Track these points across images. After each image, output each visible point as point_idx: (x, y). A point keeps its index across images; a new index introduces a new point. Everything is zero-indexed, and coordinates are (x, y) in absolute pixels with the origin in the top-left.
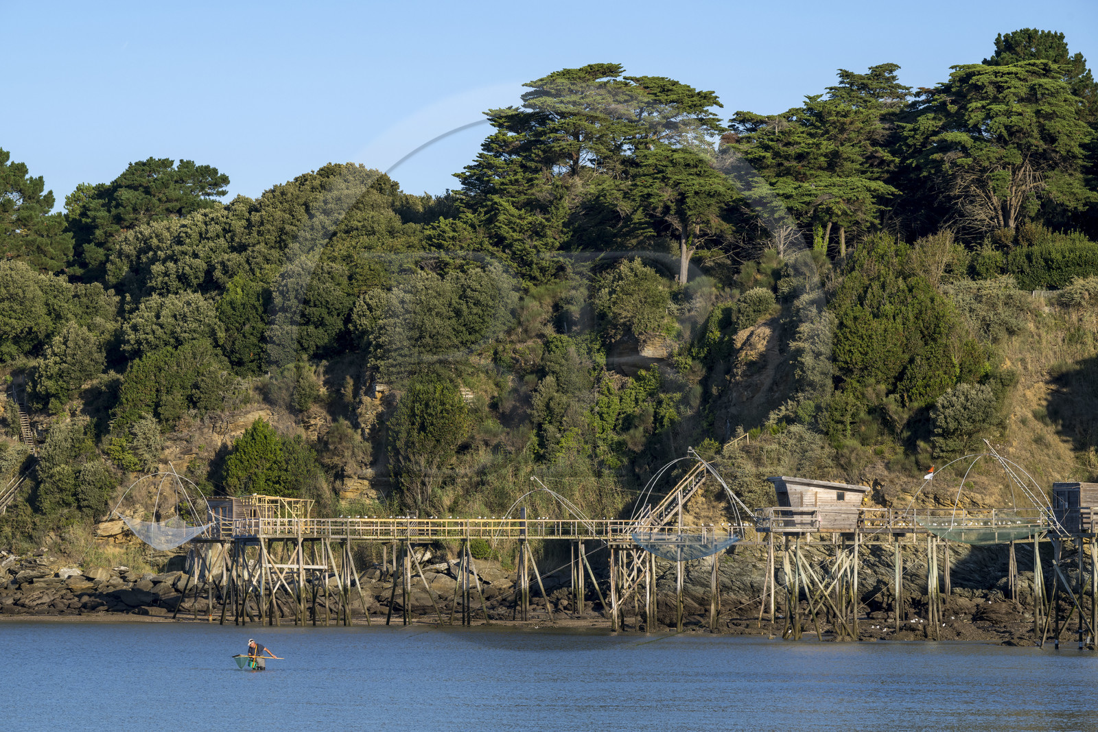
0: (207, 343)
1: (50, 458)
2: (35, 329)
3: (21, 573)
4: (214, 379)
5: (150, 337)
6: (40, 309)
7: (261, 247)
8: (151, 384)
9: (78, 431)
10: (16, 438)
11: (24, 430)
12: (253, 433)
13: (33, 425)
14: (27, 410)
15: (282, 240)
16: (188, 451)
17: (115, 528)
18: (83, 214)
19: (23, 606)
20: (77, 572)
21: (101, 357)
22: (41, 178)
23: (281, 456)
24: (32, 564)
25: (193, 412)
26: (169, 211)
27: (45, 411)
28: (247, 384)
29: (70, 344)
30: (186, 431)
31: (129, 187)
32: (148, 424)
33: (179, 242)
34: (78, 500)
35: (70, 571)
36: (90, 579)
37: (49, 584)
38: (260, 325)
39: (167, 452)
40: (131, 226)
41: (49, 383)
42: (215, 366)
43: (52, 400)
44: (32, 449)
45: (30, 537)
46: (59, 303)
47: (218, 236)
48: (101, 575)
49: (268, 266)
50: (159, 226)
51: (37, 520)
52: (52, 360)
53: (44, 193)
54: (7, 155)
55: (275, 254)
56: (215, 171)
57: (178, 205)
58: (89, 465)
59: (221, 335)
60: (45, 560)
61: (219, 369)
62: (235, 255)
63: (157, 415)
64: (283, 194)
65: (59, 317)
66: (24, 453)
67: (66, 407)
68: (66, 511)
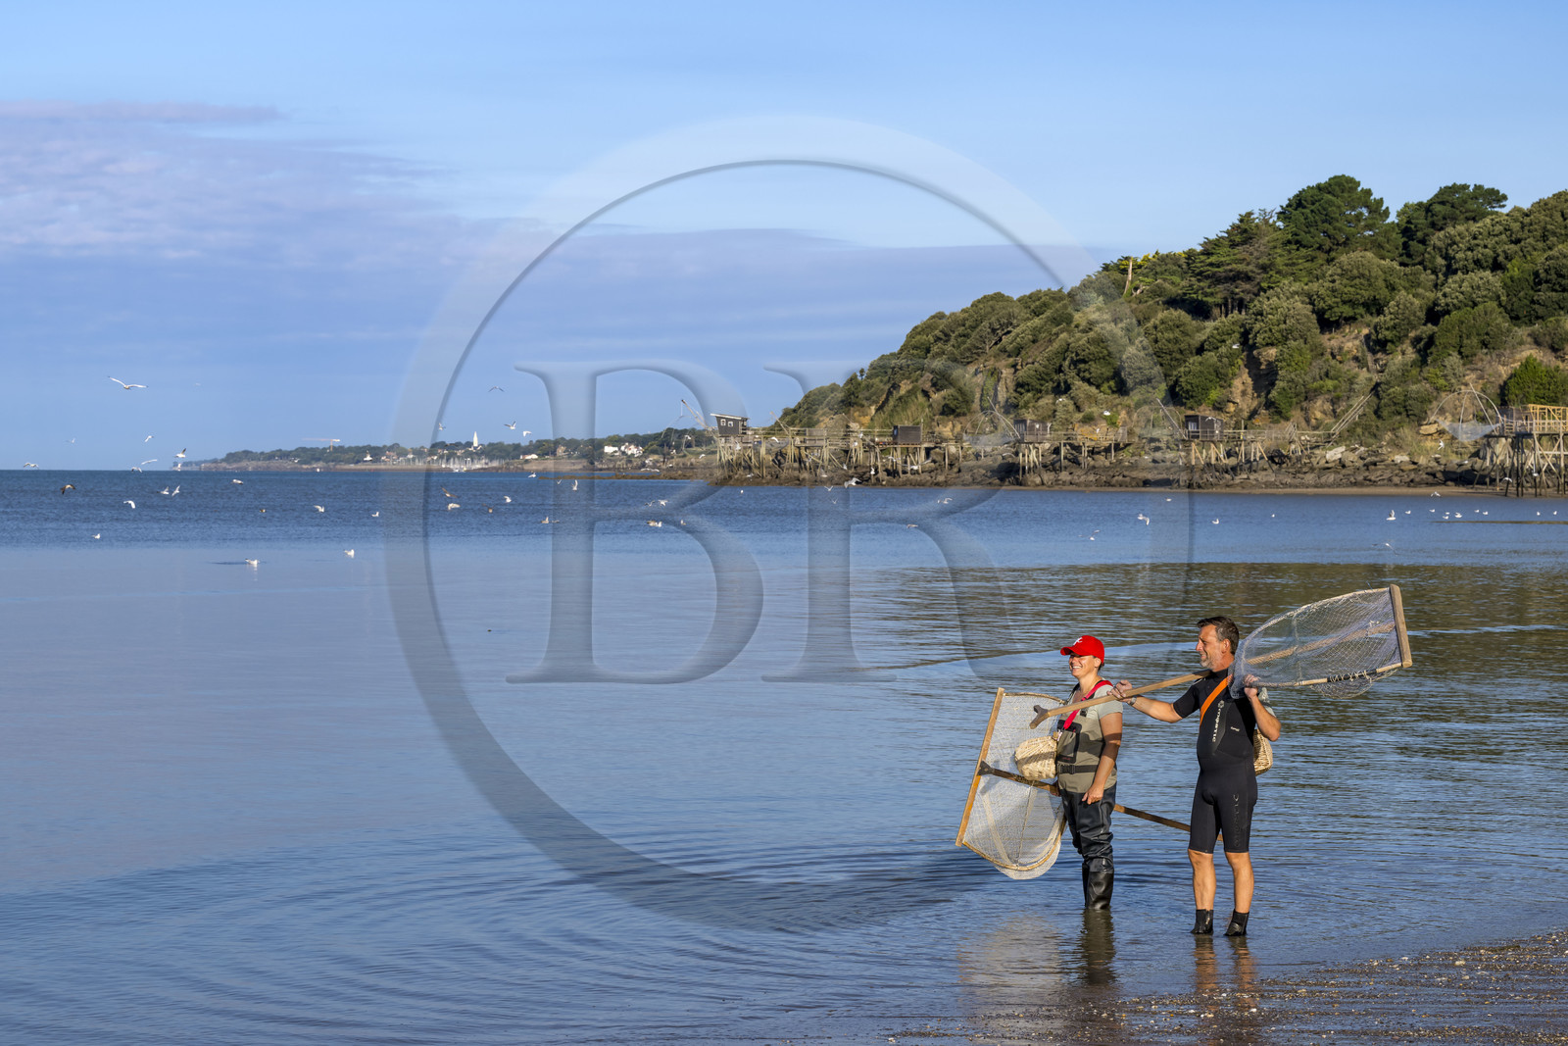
0: (1495, 304)
1: (1388, 383)
2: (1377, 297)
3: (1369, 459)
4: (1500, 329)
5: (1455, 301)
6: (1380, 283)
7: (1531, 240)
8: (1456, 331)
9: (1407, 365)
10: (1365, 369)
11: (1370, 364)
12: (1527, 364)
13: (1376, 361)
14: (1374, 352)
15: (1544, 236)
16: (1481, 377)
17: (1432, 429)
18: (1409, 222)
19: (1370, 480)
20: (1406, 458)
21: (1422, 315)
22: (1382, 199)
23: (1545, 380)
24: (1376, 453)
25: (1485, 351)
26: (1467, 219)
27: (1385, 351)
28: (1522, 332)
29: (1401, 306)
30: (1480, 364)
31: (1440, 203)
32: (1454, 359)
33: (1475, 238)
34: (1407, 410)
35: (1401, 458)
36: (1414, 463)
37: (1387, 466)
38: (1531, 292)
39: (1467, 378)
40: (1441, 229)
41: (1387, 333)
42: (1500, 320)
43: (1389, 344)
44: (1376, 378)
45: (1375, 436)
46: (1393, 280)
47: (1501, 233)
48: (1422, 461)
49: (1535, 253)
50: (1460, 228)
51: (1379, 424)
52: (1388, 318)
53: (1384, 208)
54: (1359, 184)
55: (1540, 245)
56: (1498, 192)
57: (1473, 214)
58: (1414, 387)
59: (1504, 298)
60: (1384, 451)
61: (1502, 321)
62: (1513, 246)
63: (1460, 353)
64: (1546, 204)
65: (1394, 289)
66: (1371, 379)
67: (1399, 349)
68: (1399, 417)
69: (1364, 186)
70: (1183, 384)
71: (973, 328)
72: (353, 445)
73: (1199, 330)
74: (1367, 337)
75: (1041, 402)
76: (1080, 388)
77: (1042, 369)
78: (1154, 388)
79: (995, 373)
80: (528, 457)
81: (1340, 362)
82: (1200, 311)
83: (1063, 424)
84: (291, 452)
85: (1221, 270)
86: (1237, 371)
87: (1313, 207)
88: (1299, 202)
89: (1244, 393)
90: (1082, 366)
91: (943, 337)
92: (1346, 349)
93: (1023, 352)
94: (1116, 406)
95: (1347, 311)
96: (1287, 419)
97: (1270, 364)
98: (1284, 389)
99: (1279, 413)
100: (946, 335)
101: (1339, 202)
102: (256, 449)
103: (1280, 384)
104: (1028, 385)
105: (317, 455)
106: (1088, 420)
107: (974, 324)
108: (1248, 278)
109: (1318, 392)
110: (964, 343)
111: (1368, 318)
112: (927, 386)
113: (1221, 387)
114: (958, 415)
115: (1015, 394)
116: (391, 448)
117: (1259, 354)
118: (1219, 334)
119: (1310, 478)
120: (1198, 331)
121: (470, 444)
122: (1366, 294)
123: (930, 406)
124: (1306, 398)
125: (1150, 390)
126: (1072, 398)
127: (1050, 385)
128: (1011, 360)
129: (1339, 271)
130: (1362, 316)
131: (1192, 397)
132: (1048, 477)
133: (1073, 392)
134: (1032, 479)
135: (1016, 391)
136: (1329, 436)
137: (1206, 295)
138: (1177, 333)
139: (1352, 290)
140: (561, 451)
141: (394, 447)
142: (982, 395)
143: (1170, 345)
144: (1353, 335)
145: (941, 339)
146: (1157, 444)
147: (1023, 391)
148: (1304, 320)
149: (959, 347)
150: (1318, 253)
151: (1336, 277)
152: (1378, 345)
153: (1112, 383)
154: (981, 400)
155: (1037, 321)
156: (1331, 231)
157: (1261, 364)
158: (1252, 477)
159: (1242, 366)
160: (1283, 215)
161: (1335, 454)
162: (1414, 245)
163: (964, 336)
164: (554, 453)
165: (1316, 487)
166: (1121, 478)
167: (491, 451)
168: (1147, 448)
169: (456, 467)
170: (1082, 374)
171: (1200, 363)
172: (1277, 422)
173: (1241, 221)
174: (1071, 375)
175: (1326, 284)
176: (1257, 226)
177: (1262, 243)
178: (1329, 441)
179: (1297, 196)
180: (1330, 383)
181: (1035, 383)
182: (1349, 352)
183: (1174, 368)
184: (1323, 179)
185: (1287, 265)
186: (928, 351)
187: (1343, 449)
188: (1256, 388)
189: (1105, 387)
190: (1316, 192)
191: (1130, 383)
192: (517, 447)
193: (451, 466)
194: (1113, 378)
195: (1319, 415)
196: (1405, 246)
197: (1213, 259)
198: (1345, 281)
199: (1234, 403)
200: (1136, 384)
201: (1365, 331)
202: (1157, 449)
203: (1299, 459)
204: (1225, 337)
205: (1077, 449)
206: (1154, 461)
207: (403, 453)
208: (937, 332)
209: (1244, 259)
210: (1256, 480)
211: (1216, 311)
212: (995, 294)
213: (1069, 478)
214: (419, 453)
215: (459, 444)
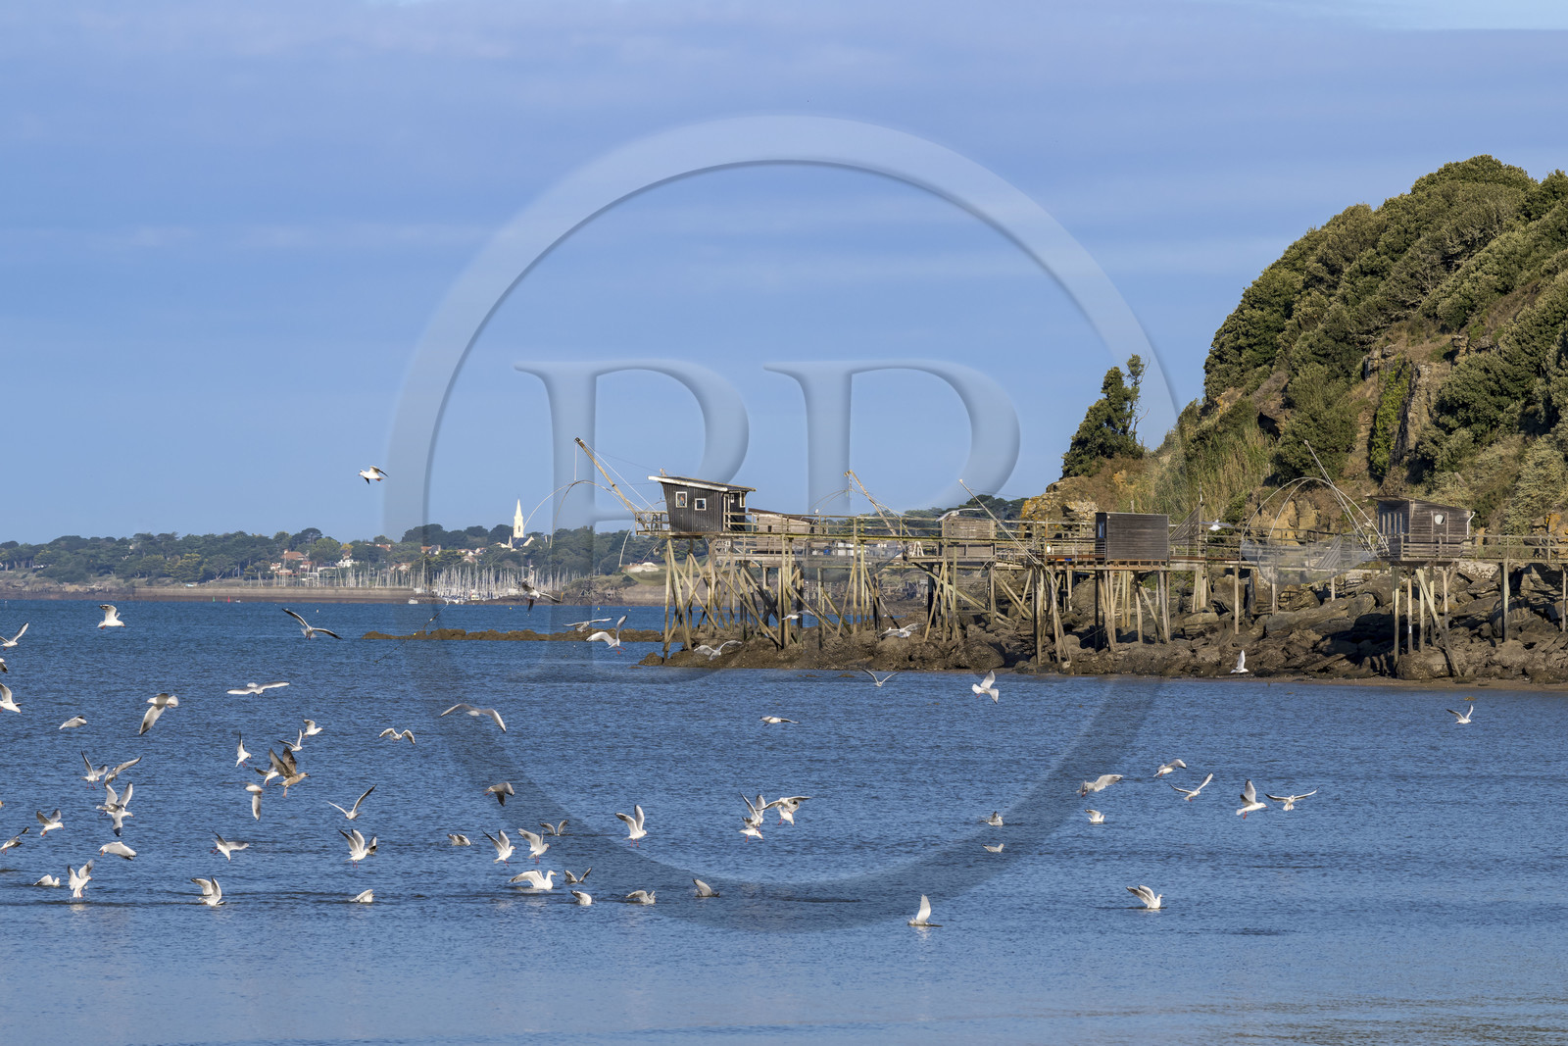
71: (1396, 252)
72: (200, 532)
75: (1487, 456)
77: (1500, 364)
79: (1405, 372)
84: (38, 548)
91: (1328, 277)
93: (1475, 319)
100: (1334, 271)
104: (1465, 406)
105: (103, 559)
107: (1399, 242)
110: (1370, 290)
112: (1273, 406)
115: (1437, 432)
116: (298, 541)
121: (504, 532)
127: (1515, 408)
128: (1445, 339)
141: (304, 540)
142: (1373, 431)
145: (1321, 280)
147: (1452, 422)
154: (1370, 445)
155: (1523, 235)
163: (1373, 273)
181: (1482, 402)
193: (440, 590)
207: (326, 553)
208: (1312, 263)
212: (1474, 162)
214: (369, 555)
215: (477, 531)
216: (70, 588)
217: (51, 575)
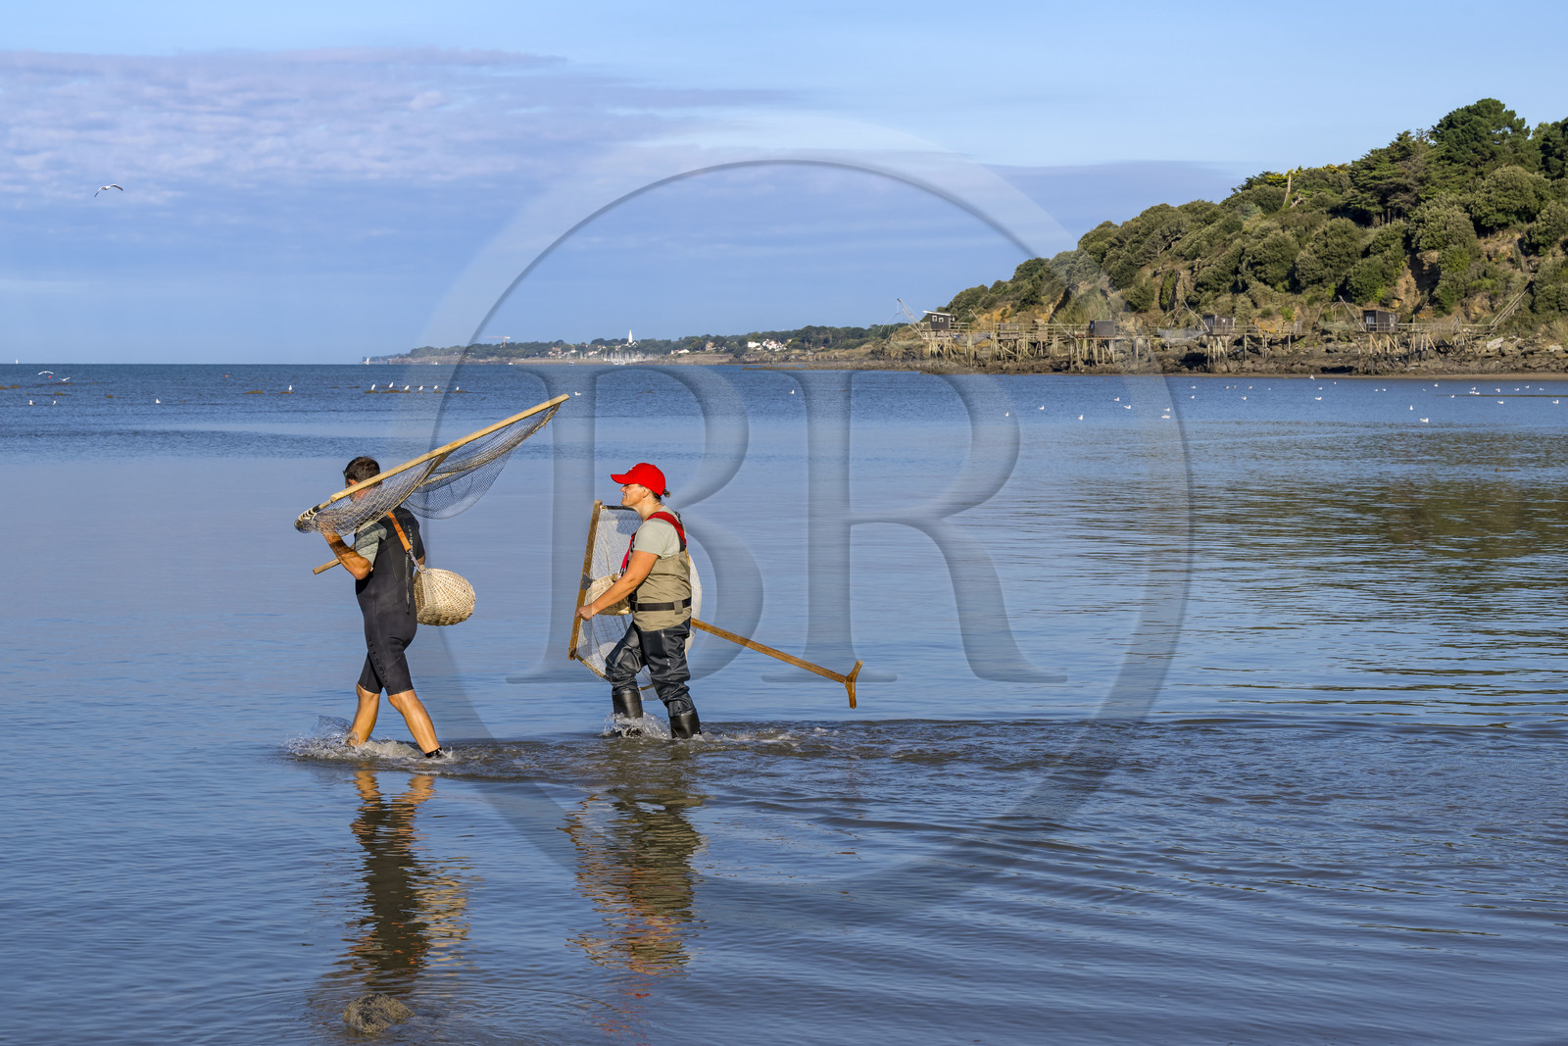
1: (1541, 282)
2: (1528, 206)
3: (1525, 349)
6: (1531, 194)
9: (1558, 265)
10: (1519, 270)
11: (1523, 265)
13: (1529, 262)
14: (1527, 254)
18: (1546, 140)
19: (1530, 367)
20: (1560, 348)
22: (1524, 119)
24: (1532, 343)
27: (1537, 254)
29: (1551, 214)
34: (1559, 306)
35: (1555, 347)
37: (1543, 354)
41: (1539, 237)
43: (1541, 247)
44: (1530, 277)
45: (1531, 328)
46: (1542, 191)
51: (1534, 318)
52: (1540, 224)
53: (1525, 127)
54: (1504, 106)
58: (1565, 285)
60: (1540, 341)
65: (1542, 199)
66: (1525, 278)
67: (1550, 251)
68: (1552, 312)
69: (1508, 108)
70: (1353, 284)
71: (1146, 235)
72: (523, 341)
73: (1364, 235)
74: (1521, 241)
75: (1221, 300)
76: (1256, 287)
77: (1219, 271)
78: (1324, 287)
79: (1173, 273)
80: (682, 352)
81: (1496, 263)
82: (1363, 219)
83: (1242, 319)
84: (469, 348)
85: (1382, 182)
86: (1401, 272)
87: (1463, 127)
88: (1450, 122)
89: (1408, 291)
90: (1259, 267)
91: (1118, 243)
92: (1501, 251)
93: (1199, 256)
94: (1291, 302)
95: (1501, 218)
96: (1449, 313)
97: (1432, 265)
98: (1446, 287)
99: (1442, 308)
100: (1120, 241)
101: (1485, 121)
102: (438, 345)
103: (1443, 283)
104: (1207, 284)
105: (492, 351)
106: (1266, 315)
107: (1146, 232)
108: (1406, 190)
109: (1477, 289)
110: (1138, 248)
111: (1519, 224)
112: (1105, 286)
113: (1386, 285)
114: (1140, 312)
115: (1195, 293)
116: (557, 344)
117: (1422, 256)
118: (1383, 239)
119: (1474, 365)
120: (1362, 237)
121: (625, 341)
122: (1518, 204)
123: (1108, 304)
124: (1466, 295)
125: (1321, 288)
126: (1250, 296)
127: (1228, 285)
128: (1188, 263)
129: (1494, 183)
130: (1514, 223)
131: (1361, 294)
132: (1233, 365)
133: (1251, 291)
134: (1219, 366)
135: (1195, 290)
136: (1489, 328)
137: (1368, 204)
138: (1345, 239)
139: (1506, 199)
140: (709, 346)
141: (560, 343)
142: (1161, 294)
143: (1339, 250)
144: (1507, 240)
145: (1116, 245)
146: (1329, 336)
147: (1202, 290)
148: (1463, 226)
149: (1133, 252)
150: (1468, 168)
151: (1492, 188)
152: (1530, 248)
153: (1286, 283)
154: (1160, 298)
155: (1210, 229)
156: (1480, 148)
157: (1424, 265)
158: (1422, 365)
159: (1406, 267)
160: (1435, 133)
161: (1494, 344)
162: (1554, 161)
163: (1138, 242)
164: (703, 348)
165: (1481, 372)
166: (1299, 366)
167: (644, 346)
168: (1319, 340)
169: (618, 360)
170: (1258, 275)
171: (1368, 265)
172: (1440, 316)
173: (1400, 139)
174: (1247, 275)
175: (1483, 195)
176: (1414, 144)
177: (1420, 159)
178: (1488, 332)
179: (1448, 117)
180: (1488, 282)
181: (1213, 283)
182: (1503, 254)
183: (1343, 269)
184: (1472, 103)
185: (1441, 178)
186: (1104, 255)
187: (1501, 339)
188: (1420, 286)
189: (1280, 286)
190: (1466, 113)
191: (1303, 282)
192: (668, 343)
193: (612, 360)
194: (1287, 278)
195: (1478, 310)
196: (1545, 161)
197: (1375, 173)
198: (1499, 192)
199: (1399, 300)
200: (1308, 283)
201: (1518, 236)
202: (1329, 340)
203: (1462, 349)
204: (1389, 242)
205: (1257, 340)
206: (1328, 351)
207: (566, 348)
208: (1111, 239)
209: (1403, 173)
210: (1427, 367)
211: (1376, 219)
212: (1161, 205)
213: (1252, 366)
214: (582, 349)
215: (616, 340)
216: (481, 361)
217: (475, 357)
